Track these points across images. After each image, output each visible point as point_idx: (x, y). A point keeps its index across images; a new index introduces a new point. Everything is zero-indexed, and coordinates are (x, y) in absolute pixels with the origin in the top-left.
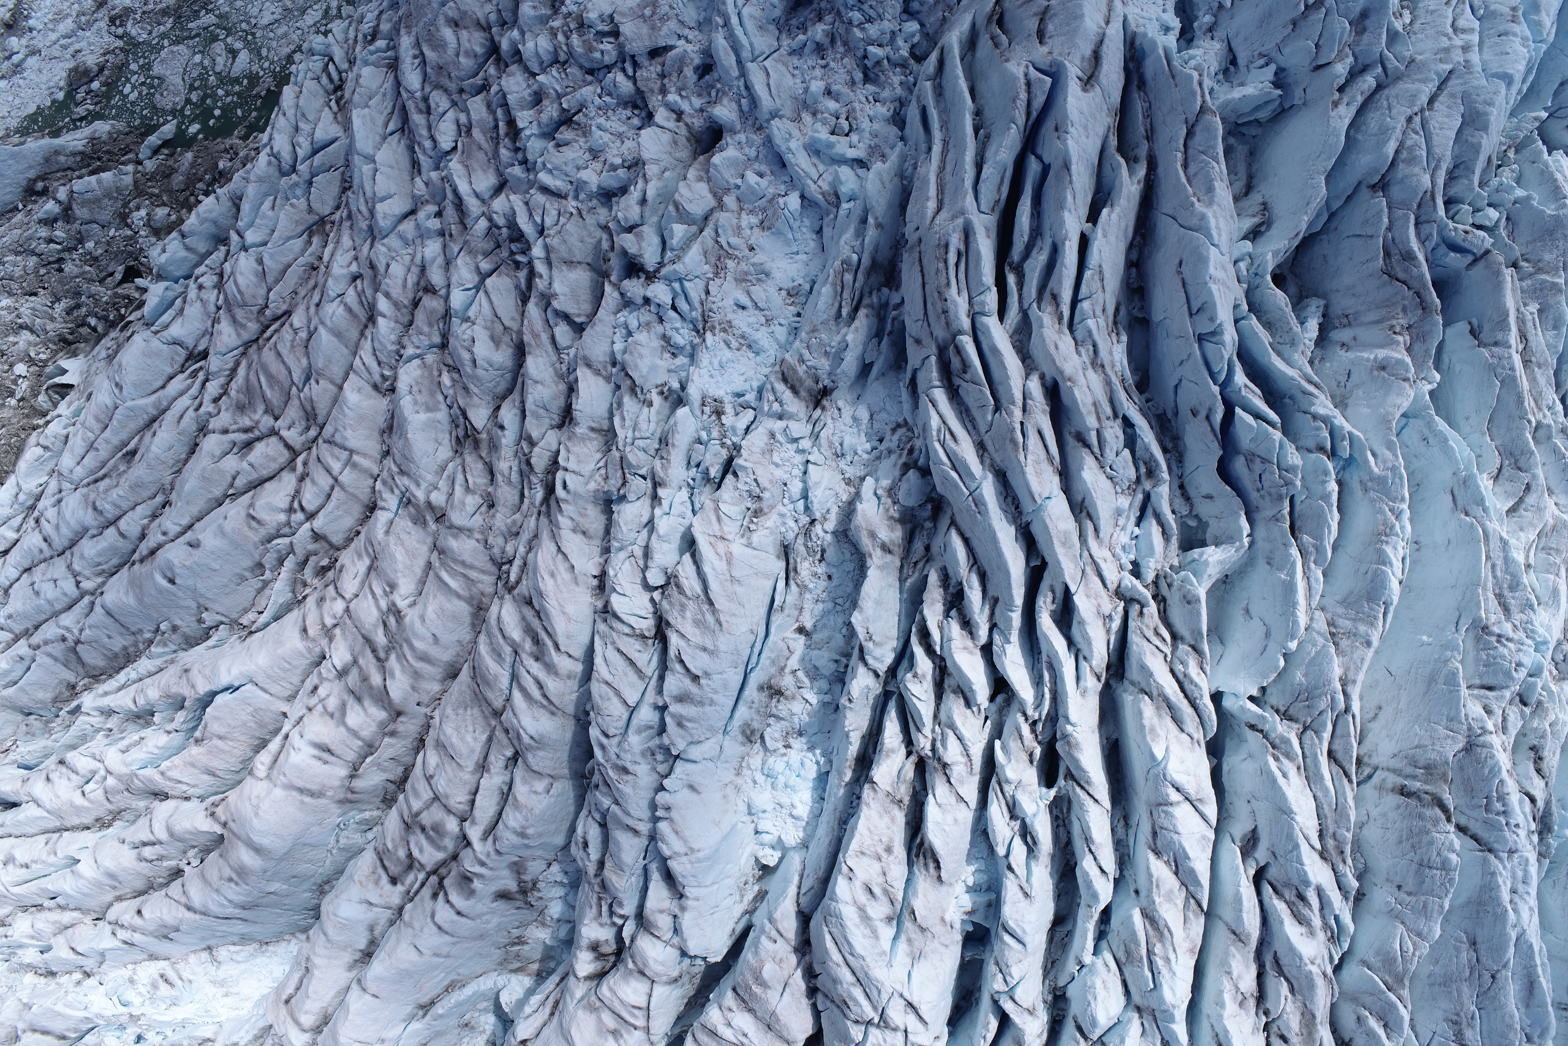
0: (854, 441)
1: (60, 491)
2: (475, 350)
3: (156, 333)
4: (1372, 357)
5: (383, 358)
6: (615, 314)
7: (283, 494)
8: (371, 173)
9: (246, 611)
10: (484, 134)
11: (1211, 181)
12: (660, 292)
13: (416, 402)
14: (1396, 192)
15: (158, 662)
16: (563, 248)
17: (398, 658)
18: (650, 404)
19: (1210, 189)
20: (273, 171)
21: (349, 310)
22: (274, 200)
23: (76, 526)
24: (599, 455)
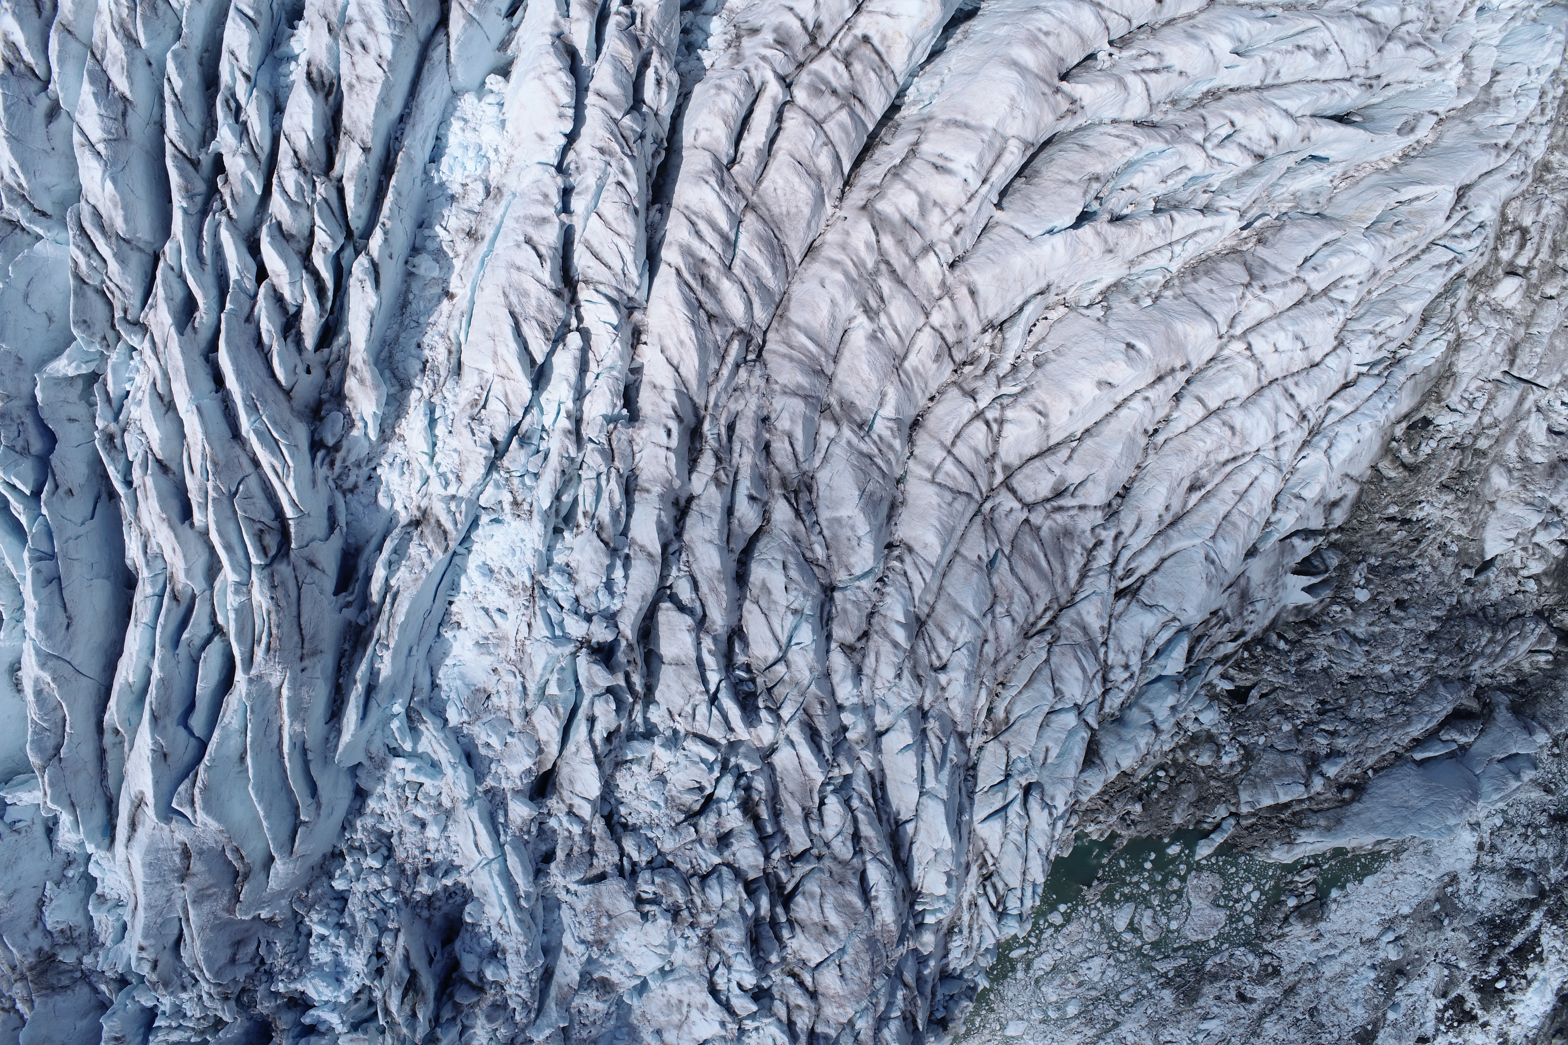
0: (392, 477)
1: (1276, 448)
2: (784, 579)
3: (1174, 619)
5: (901, 579)
6: (623, 607)
7: (1013, 440)
9: (1060, 320)
10: (788, 810)
11: (37, 704)
12: (576, 628)
13: (853, 528)
15: (1149, 263)
16: (686, 679)
17: (864, 265)
18: (585, 514)
20: (1049, 789)
21: (943, 632)
22: (1046, 758)
23: (1256, 410)
24: (641, 465)
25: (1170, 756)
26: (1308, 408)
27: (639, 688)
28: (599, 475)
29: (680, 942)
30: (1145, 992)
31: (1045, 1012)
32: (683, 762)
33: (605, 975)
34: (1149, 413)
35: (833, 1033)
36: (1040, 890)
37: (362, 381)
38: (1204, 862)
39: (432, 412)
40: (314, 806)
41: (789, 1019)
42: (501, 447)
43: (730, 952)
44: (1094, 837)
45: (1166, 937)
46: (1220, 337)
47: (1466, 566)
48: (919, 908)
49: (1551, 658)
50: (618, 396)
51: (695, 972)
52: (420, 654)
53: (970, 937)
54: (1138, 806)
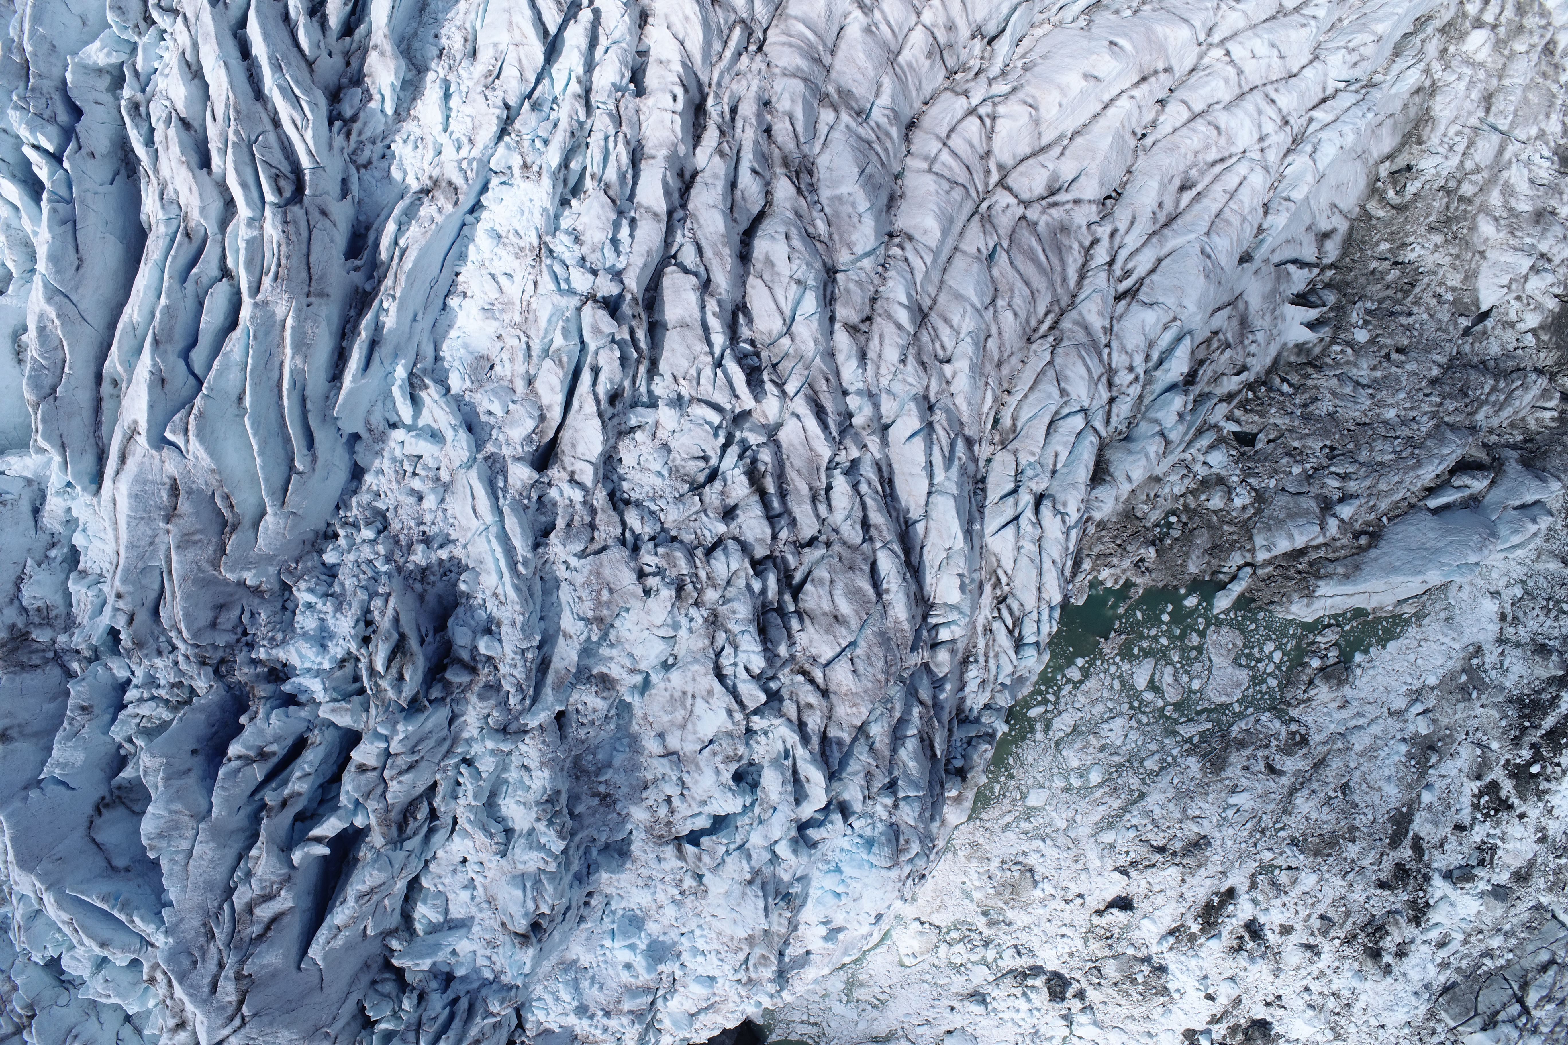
0: (405, 152)
1: (1262, 150)
2: (787, 248)
3: (1175, 319)
5: (903, 265)
6: (629, 265)
7: (1006, 133)
8: (935, 472)
9: (1045, 35)
10: (795, 488)
11: (38, 338)
12: (581, 282)
13: (853, 205)
16: (690, 341)
18: (592, 176)
19: (41, 331)
20: (1059, 498)
21: (946, 320)
22: (1055, 464)
23: (1239, 112)
24: (647, 134)
25: (1181, 501)
26: (1289, 114)
27: (643, 345)
28: (606, 139)
29: (684, 622)
30: (1170, 759)
31: (1067, 779)
32: (687, 425)
33: (605, 670)
34: (1136, 112)
35: (847, 738)
36: (1057, 614)
37: (382, 54)
38: (1222, 616)
39: (447, 89)
40: (310, 459)
41: (800, 720)
42: (513, 112)
43: (736, 629)
44: (1109, 584)
45: (1189, 696)
46: (1200, 45)
47: (1461, 315)
48: (933, 621)
49: (1556, 414)
50: (626, 66)
51: (699, 656)
52: (425, 324)
53: (986, 668)
54: (1152, 550)
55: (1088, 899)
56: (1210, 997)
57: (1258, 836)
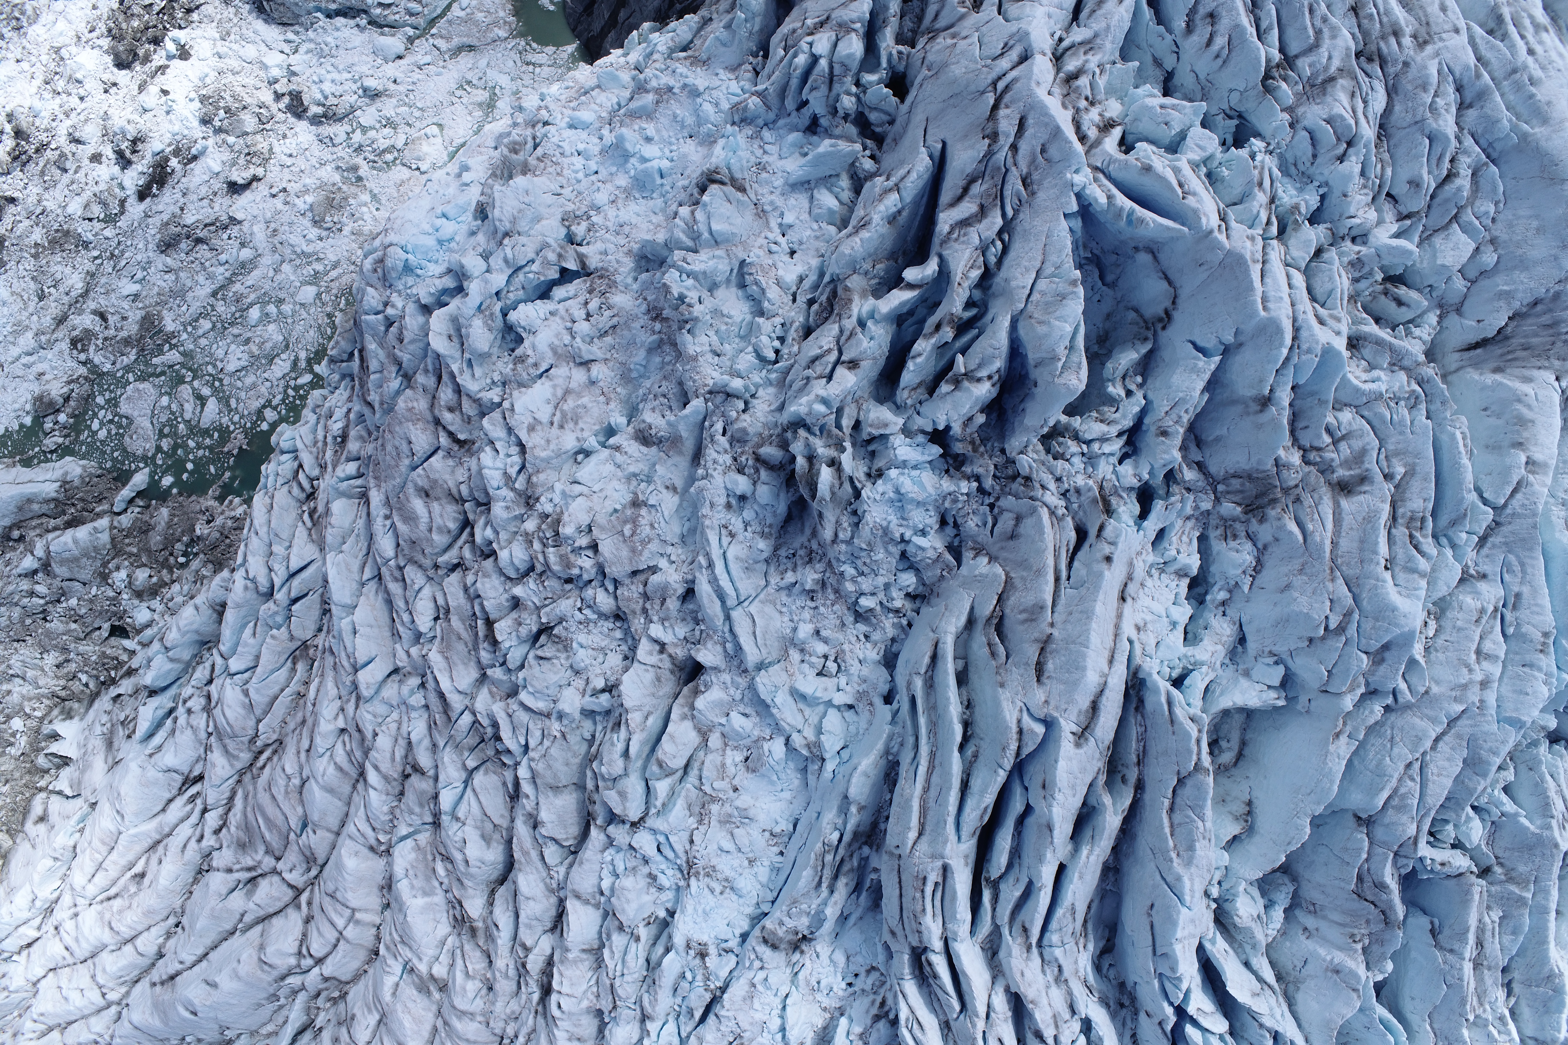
0: (831, 979)
1: (75, 905)
2: (467, 852)
3: (151, 755)
4: (1328, 958)
5: (377, 826)
6: (601, 853)
7: (291, 939)
8: (350, 627)
9: (264, 1024)
10: (463, 621)
11: (1194, 841)
12: (644, 841)
13: (412, 887)
14: (1379, 833)
16: (548, 773)
18: (638, 940)
19: (1191, 848)
20: (251, 595)
21: (340, 769)
22: (255, 625)
23: (93, 939)
24: (590, 974)
25: (174, 577)
26: (54, 936)
28: (623, 975)
29: (558, 499)
30: (190, 329)
31: (280, 312)
33: (643, 450)
34: (180, 946)
35: (421, 377)
36: (262, 480)
39: (784, 1037)
41: (460, 398)
42: (712, 1010)
43: (505, 492)
44: (237, 500)
45: (171, 388)
46: (127, 1005)
48: (362, 482)
51: (543, 466)
53: (326, 429)
54: (198, 532)
55: (266, 192)
56: (165, 92)
57: (116, 252)
